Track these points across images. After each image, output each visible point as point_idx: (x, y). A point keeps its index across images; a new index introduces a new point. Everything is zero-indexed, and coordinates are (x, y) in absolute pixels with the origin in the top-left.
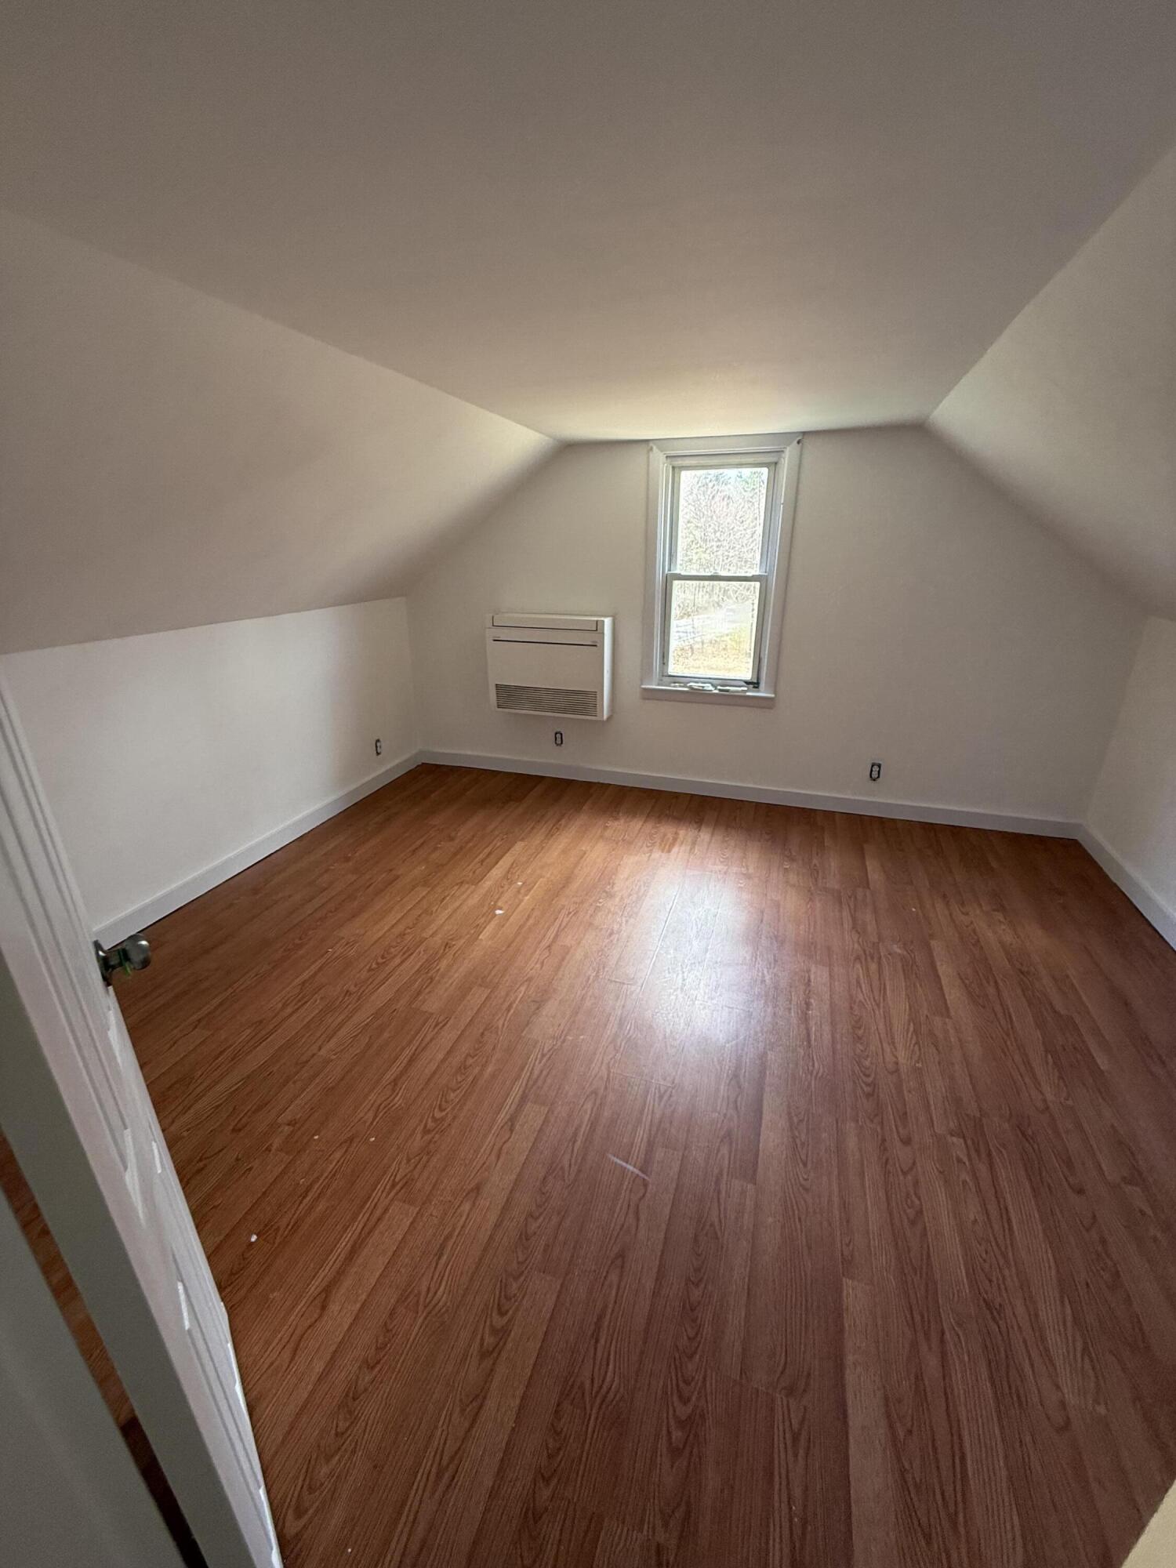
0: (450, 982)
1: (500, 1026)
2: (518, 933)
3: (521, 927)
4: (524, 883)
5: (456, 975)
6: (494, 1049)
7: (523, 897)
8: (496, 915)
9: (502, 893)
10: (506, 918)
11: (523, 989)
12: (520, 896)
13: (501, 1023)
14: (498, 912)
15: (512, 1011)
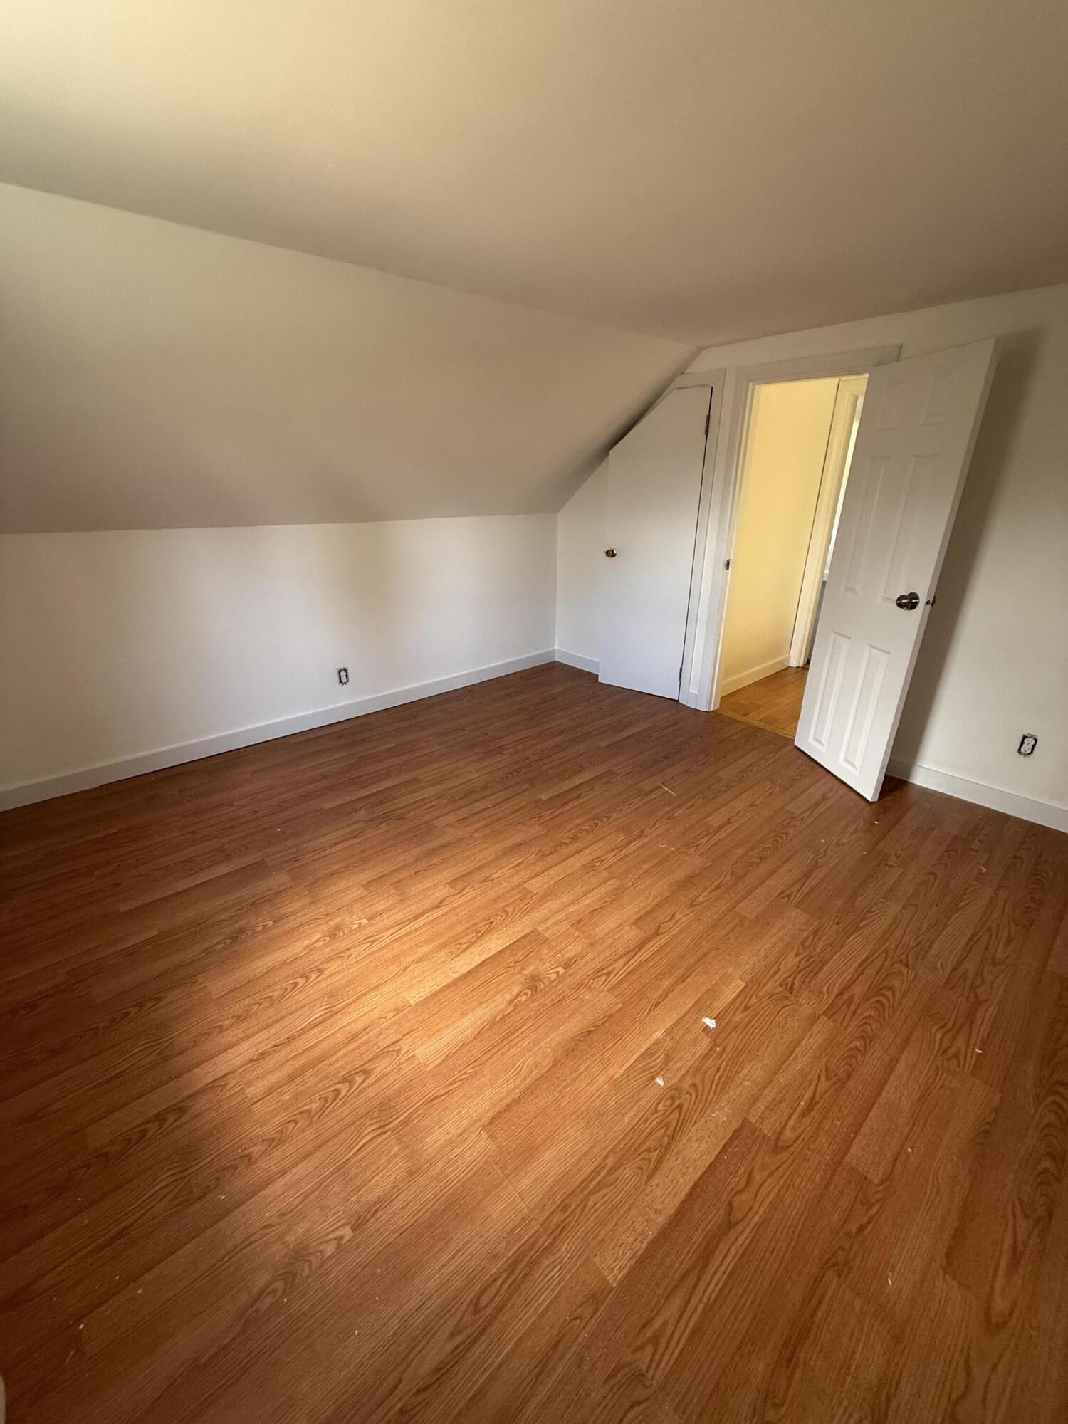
0: (780, 934)
1: (728, 876)
2: (691, 970)
3: (683, 979)
4: (653, 1078)
5: (774, 939)
6: (737, 862)
7: (665, 1040)
8: (718, 1018)
9: (697, 1070)
10: (700, 1008)
11: (701, 899)
12: (668, 1044)
13: (728, 878)
14: (711, 1023)
15: (716, 883)
